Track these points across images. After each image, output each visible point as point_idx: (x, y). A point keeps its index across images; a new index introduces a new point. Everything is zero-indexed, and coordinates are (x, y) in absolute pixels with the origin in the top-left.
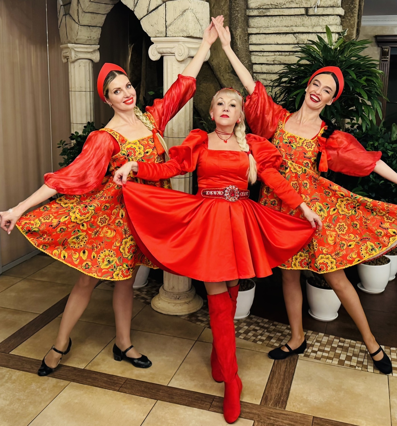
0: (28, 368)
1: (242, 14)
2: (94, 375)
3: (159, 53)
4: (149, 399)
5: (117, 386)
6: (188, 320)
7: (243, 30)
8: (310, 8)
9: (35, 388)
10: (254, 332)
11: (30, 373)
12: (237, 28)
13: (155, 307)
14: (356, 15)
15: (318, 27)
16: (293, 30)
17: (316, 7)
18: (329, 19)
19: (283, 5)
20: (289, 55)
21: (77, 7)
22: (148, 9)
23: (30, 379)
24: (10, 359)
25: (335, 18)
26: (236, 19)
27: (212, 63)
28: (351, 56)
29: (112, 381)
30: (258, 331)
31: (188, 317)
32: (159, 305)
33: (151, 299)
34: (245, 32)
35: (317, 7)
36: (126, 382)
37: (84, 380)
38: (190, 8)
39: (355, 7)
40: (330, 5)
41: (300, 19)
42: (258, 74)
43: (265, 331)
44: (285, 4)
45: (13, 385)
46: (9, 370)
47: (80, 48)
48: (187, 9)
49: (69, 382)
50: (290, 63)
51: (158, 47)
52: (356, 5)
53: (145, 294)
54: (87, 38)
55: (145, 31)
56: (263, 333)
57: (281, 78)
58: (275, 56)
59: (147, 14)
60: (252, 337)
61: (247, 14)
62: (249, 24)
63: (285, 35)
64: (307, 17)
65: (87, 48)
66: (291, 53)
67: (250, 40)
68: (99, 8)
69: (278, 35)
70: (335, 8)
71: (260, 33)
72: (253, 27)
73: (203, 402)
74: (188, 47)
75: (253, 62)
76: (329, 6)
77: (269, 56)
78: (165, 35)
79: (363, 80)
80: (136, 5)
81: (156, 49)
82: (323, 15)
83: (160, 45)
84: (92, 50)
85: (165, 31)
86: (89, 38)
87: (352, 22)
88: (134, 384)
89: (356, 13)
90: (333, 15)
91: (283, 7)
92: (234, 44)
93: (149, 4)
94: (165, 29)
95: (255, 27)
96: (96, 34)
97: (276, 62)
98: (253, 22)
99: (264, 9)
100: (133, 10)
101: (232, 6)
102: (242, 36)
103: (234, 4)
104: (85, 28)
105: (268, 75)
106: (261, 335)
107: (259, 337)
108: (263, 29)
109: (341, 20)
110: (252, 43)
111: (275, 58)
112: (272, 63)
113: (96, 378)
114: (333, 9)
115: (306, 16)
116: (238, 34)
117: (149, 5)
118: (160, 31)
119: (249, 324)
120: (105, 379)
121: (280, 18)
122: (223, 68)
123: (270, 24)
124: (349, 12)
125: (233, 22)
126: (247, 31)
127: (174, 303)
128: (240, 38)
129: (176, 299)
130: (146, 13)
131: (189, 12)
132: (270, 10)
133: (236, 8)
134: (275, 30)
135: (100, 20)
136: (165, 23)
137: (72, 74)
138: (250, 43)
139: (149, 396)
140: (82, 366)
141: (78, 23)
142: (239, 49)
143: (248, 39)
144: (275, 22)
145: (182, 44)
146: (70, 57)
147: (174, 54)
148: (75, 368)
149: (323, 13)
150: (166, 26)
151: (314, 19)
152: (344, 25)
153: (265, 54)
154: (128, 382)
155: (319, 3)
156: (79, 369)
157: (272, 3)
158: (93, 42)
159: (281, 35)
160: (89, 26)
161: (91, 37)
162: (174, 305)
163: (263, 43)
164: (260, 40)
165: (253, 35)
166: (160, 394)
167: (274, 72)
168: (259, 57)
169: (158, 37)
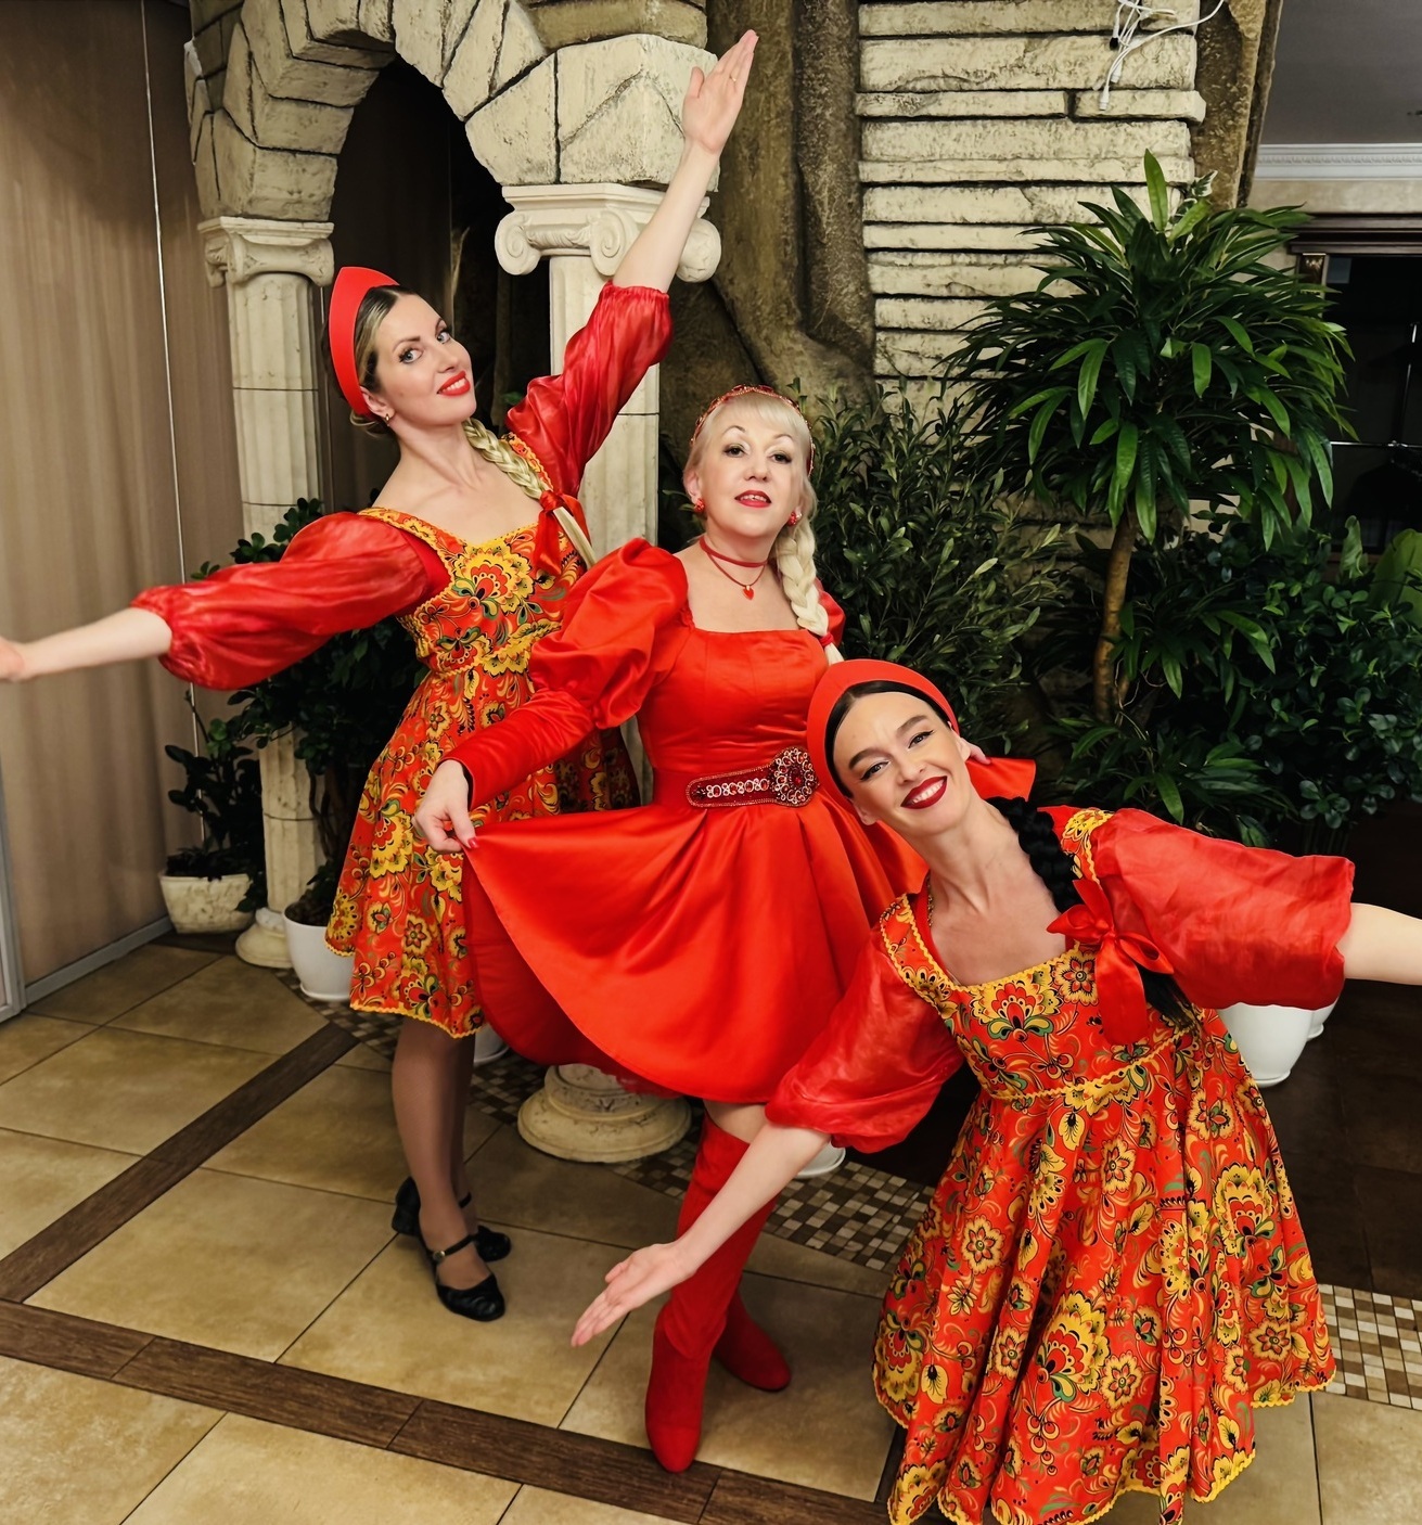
0: (83, 1361)
1: (840, 108)
2: (309, 1386)
3: (532, 246)
4: (492, 1479)
5: (384, 1430)
6: (640, 1182)
7: (844, 168)
8: (1084, 90)
9: (101, 1437)
10: (857, 1225)
11: (88, 1380)
12: (822, 162)
13: (531, 1133)
14: (1245, 122)
15: (1112, 162)
16: (1020, 173)
17: (1107, 87)
18: (1149, 133)
19: (987, 79)
20: (1005, 265)
21: (247, 78)
22: (493, 79)
23: (85, 1403)
24: (24, 1323)
25: (1172, 130)
26: (816, 126)
27: (730, 289)
28: (1232, 268)
29: (371, 1410)
30: (871, 1223)
31: (637, 1170)
32: (542, 1128)
33: (519, 1105)
34: (848, 175)
35: (1110, 90)
36: (418, 1413)
37: (273, 1406)
38: (644, 74)
39: (1243, 92)
40: (1156, 81)
41: (1045, 134)
42: (890, 335)
43: (897, 1219)
44: (993, 75)
45: (25, 1426)
46: (18, 1367)
47: (263, 232)
48: (634, 77)
49: (222, 1413)
50: (1006, 294)
51: (528, 224)
52: (1248, 83)
53: (499, 1086)
54: (288, 196)
55: (484, 163)
56: (887, 1229)
57: (976, 347)
58: (956, 269)
59: (489, 100)
60: (851, 1243)
61: (857, 112)
62: (864, 149)
63: (991, 190)
64: (1073, 126)
65: (288, 233)
66: (1012, 259)
67: (867, 208)
68: (325, 84)
69: (967, 191)
70: (1173, 93)
71: (904, 180)
72: (878, 161)
73: (679, 1492)
74: (638, 224)
75: (877, 288)
76: (1153, 85)
77: (932, 266)
78: (553, 177)
79: (1277, 359)
80: (450, 65)
81: (523, 229)
82: (1130, 119)
83: (535, 217)
84: (305, 241)
85: (554, 161)
86: (296, 196)
87: (1229, 150)
88: (445, 1420)
89: (1245, 116)
90: (1166, 119)
91: (985, 86)
92: (809, 219)
93: (497, 58)
94: (554, 152)
95: (885, 158)
96: (320, 180)
97: (957, 291)
98: (879, 140)
99: (918, 93)
100: (438, 84)
101: (802, 79)
102: (839, 191)
103: (810, 71)
104: (279, 157)
105: (928, 337)
106: (883, 1235)
107: (875, 1243)
108: (913, 167)
109: (1192, 140)
110: (872, 218)
111: (955, 275)
112: (945, 292)
113: (317, 1399)
114: (1168, 97)
115: (1070, 123)
116: (824, 183)
117: (496, 63)
118: (534, 162)
119: (841, 1196)
120: (348, 1402)
121: (974, 126)
122: (768, 310)
123: (938, 150)
124: (1221, 110)
125: (805, 139)
126: (857, 172)
127: (591, 1123)
128: (832, 200)
129: (598, 1108)
130: (485, 96)
131: (642, 89)
132: (941, 95)
133: (817, 87)
134: (954, 172)
135: (332, 128)
136: (554, 129)
137: (241, 328)
138: (865, 218)
139: (495, 1467)
140: (268, 1354)
141: (253, 139)
142: (825, 240)
143: (861, 203)
144: (957, 140)
145: (617, 212)
146: (229, 267)
147: (588, 248)
148: (244, 1361)
149: (1132, 112)
150: (558, 142)
151: (1098, 134)
152: (1199, 159)
153: (919, 259)
154: (425, 1415)
155: (1118, 73)
156: (259, 1364)
157: (949, 72)
158: (308, 212)
159: (979, 192)
160: (294, 152)
161: (300, 192)
162: (592, 1128)
163: (913, 220)
164: (901, 207)
165: (878, 190)
166: (534, 1459)
167: (950, 327)
168: (896, 270)
169: (531, 184)
